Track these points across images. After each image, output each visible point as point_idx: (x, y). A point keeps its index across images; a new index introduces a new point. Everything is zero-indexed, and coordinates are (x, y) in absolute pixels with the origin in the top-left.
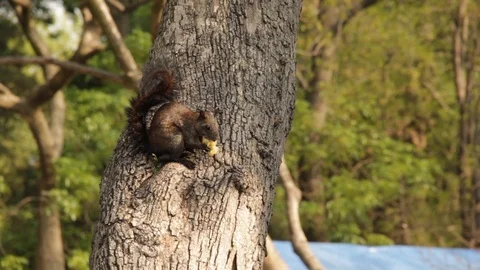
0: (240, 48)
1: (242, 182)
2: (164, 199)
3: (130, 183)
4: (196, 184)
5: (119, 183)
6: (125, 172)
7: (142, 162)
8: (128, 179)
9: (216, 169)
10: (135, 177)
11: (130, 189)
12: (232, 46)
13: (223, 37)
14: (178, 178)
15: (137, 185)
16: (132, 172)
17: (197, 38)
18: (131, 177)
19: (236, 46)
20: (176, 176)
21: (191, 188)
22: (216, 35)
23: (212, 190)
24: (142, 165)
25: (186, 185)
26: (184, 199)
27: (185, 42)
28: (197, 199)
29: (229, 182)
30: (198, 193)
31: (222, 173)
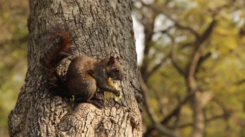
0: (111, 19)
1: (135, 120)
2: (83, 132)
3: (52, 118)
4: (104, 121)
5: (42, 119)
6: (47, 110)
7: (60, 102)
8: (50, 116)
9: (117, 109)
10: (55, 114)
11: (53, 124)
12: (105, 17)
13: (99, 10)
14: (92, 115)
15: (58, 121)
16: (53, 110)
17: (80, 10)
18: (53, 114)
19: (108, 17)
20: (91, 114)
21: (101, 124)
22: (93, 8)
23: (117, 126)
24: (60, 104)
25: (97, 121)
26: (96, 132)
27: (71, 12)
28: (106, 133)
29: (127, 120)
30: (106, 128)
31: (122, 112)
